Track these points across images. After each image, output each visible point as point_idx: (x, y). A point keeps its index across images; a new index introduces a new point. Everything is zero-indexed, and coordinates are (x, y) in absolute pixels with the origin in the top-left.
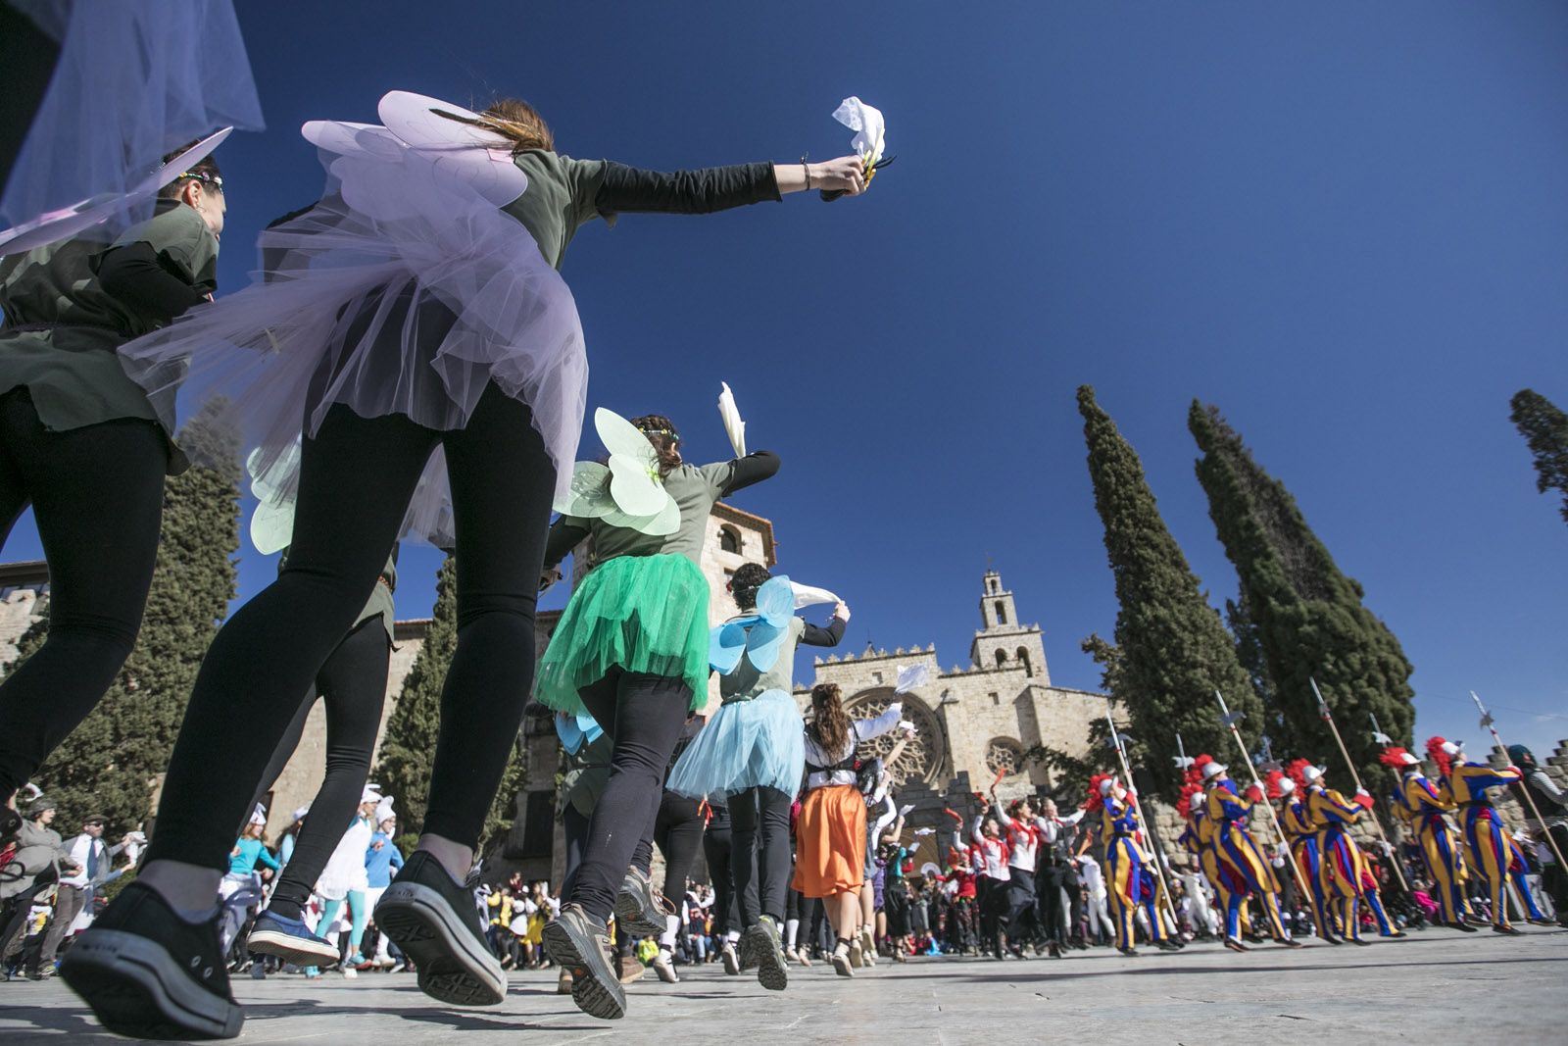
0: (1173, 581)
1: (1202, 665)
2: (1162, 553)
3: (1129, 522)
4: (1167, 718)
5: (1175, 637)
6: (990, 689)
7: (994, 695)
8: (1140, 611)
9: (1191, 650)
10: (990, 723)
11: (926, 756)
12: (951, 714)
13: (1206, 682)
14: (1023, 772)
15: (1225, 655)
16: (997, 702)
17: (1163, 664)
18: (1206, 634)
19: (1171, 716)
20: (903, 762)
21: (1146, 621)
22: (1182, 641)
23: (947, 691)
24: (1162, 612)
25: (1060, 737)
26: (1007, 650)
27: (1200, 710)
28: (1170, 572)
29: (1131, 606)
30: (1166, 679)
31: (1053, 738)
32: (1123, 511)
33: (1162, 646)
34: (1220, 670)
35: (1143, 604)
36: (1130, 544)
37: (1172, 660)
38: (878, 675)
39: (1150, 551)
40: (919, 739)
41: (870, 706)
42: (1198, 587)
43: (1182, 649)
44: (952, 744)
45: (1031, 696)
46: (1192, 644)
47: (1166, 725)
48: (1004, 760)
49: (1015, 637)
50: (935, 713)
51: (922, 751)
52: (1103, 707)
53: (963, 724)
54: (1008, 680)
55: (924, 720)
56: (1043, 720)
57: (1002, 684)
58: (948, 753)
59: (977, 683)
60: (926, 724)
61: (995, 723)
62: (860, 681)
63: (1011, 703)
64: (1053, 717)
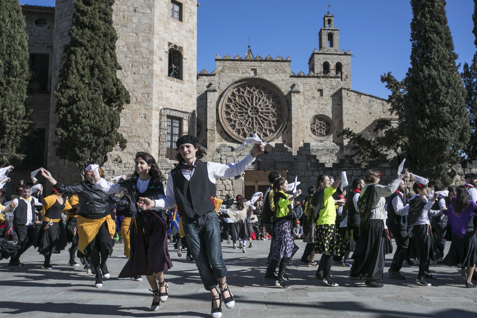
0: (444, 56)
1: (447, 105)
2: (441, 38)
4: (423, 130)
5: (437, 88)
6: (319, 87)
7: (321, 91)
9: (444, 96)
10: (316, 106)
11: (276, 121)
12: (295, 98)
13: (447, 115)
14: (330, 135)
16: (322, 95)
17: (428, 102)
18: (454, 89)
19: (425, 130)
20: (263, 123)
22: (441, 91)
23: (294, 85)
25: (353, 118)
26: (330, 63)
27: (441, 129)
28: (443, 50)
30: (428, 110)
31: (349, 119)
33: (429, 92)
34: (456, 109)
37: (433, 101)
38: (255, 71)
39: (435, 35)
40: (274, 111)
41: (248, 88)
42: (456, 61)
43: (439, 95)
44: (293, 116)
45: (341, 94)
46: (445, 94)
47: (422, 134)
48: (321, 127)
49: (336, 56)
50: (285, 96)
51: (275, 117)
52: (379, 105)
53: (301, 105)
54: (330, 83)
55: (278, 100)
56: (346, 108)
57: (326, 85)
58: (290, 120)
59: (312, 83)
60: (279, 103)
61: (319, 106)
62: (243, 73)
63: (329, 96)
64: (351, 107)
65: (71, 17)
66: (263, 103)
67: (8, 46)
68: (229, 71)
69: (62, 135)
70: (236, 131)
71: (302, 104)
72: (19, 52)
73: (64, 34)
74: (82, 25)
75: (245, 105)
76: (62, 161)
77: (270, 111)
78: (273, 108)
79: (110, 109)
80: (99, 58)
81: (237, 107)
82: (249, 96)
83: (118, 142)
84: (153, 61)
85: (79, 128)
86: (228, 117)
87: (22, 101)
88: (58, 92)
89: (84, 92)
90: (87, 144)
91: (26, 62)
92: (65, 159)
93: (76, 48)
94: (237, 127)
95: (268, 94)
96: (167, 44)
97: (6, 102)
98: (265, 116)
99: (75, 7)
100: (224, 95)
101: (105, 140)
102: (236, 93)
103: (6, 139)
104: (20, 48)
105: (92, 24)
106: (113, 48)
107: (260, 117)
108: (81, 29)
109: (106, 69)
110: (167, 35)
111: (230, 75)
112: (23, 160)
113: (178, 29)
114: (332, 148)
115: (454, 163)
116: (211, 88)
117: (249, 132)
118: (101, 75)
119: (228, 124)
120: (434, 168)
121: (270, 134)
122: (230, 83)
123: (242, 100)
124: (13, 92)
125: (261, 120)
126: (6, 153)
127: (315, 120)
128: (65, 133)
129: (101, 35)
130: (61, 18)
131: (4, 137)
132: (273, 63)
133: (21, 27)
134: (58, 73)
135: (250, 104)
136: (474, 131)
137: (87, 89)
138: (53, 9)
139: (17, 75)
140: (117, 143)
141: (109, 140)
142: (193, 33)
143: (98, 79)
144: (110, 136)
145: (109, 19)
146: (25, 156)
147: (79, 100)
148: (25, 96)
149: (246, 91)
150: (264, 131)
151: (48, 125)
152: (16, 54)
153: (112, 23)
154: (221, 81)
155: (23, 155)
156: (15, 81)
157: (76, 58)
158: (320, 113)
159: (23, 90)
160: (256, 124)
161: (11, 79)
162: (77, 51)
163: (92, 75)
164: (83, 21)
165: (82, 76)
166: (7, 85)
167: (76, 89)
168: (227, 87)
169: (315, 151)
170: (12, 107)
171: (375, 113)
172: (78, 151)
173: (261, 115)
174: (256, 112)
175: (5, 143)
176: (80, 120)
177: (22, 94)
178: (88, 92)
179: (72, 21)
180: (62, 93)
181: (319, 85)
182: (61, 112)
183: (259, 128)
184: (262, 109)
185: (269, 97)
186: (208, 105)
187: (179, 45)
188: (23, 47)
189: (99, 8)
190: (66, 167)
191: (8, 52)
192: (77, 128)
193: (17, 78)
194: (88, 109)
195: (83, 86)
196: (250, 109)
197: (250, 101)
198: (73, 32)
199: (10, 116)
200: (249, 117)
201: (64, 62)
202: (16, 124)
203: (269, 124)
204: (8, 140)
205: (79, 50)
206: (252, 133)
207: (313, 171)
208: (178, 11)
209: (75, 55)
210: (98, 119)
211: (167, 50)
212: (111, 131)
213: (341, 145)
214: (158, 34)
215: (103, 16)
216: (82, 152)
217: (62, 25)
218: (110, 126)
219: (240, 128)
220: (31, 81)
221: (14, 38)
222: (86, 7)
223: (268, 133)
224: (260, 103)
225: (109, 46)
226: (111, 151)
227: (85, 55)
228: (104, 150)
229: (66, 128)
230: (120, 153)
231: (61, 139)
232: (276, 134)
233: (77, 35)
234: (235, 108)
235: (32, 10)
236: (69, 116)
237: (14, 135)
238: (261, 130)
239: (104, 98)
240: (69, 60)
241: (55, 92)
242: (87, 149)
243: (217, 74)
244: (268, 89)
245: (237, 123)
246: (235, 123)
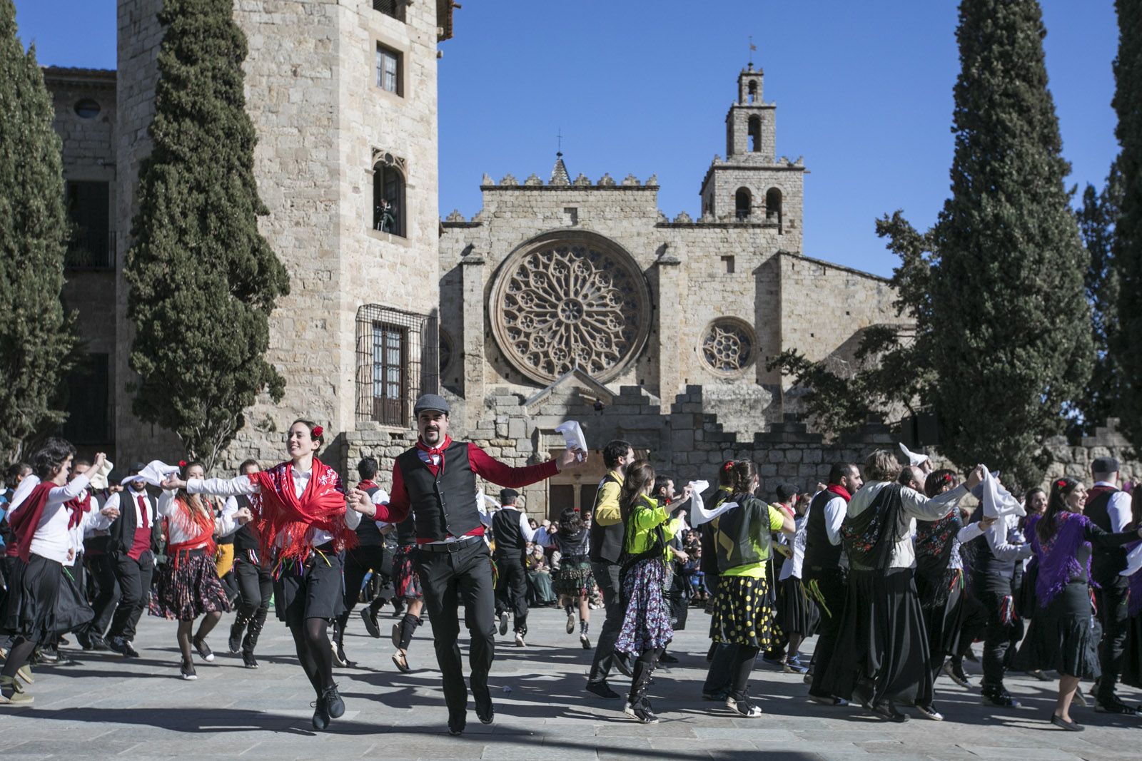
0: (1035, 167)
1: (1038, 291)
3: (998, 66)
4: (975, 354)
5: (1015, 248)
6: (725, 250)
7: (729, 260)
8: (978, 206)
9: (1030, 269)
10: (717, 297)
11: (624, 332)
12: (667, 278)
13: (1037, 314)
14: (749, 366)
15: (1072, 281)
16: (731, 269)
17: (989, 284)
18: (1058, 250)
19: (981, 352)
20: (593, 337)
21: (982, 220)
22: (1023, 255)
23: (665, 246)
24: (1008, 211)
25: (805, 325)
26: (754, 191)
27: (1019, 351)
28: (1033, 151)
29: (967, 194)
30: (989, 305)
31: (797, 326)
32: (995, 47)
33: (994, 259)
34: (1059, 301)
35: (984, 195)
36: (991, 100)
37: (1002, 280)
38: (573, 212)
39: (1015, 116)
40: (617, 310)
41: (556, 255)
42: (1065, 179)
43: (1020, 267)
44: (662, 320)
45: (779, 267)
46: (1035, 262)
47: (972, 364)
48: (728, 348)
49: (768, 173)
50: (644, 274)
51: (620, 324)
52: (870, 293)
53: (681, 295)
54: (751, 241)
55: (628, 283)
56: (789, 301)
57: (743, 245)
58: (655, 332)
59: (709, 240)
60: (631, 289)
61: (724, 298)
62: (545, 218)
63: (750, 273)
64: (802, 299)
65: (152, 93)
66: (593, 289)
67: (19, 166)
68: (514, 215)
69: (144, 367)
70: (530, 358)
71: (685, 292)
72: (43, 178)
73: (140, 134)
74: (176, 112)
75: (550, 295)
76: (146, 428)
77: (608, 309)
78: (616, 303)
79: (246, 308)
80: (217, 188)
81: (532, 300)
82: (558, 275)
83: (267, 384)
84: (338, 193)
85: (180, 352)
86: (512, 324)
87: (56, 292)
88: (131, 270)
89: (188, 270)
90: (200, 389)
91: (59, 202)
92: (153, 422)
93: (166, 167)
94: (532, 348)
95: (605, 268)
96: (370, 152)
97: (22, 293)
98: (597, 321)
99: (160, 69)
100: (502, 273)
101: (236, 379)
102: (530, 267)
103: (25, 378)
104: (45, 169)
105: (200, 108)
106: (248, 165)
107: (585, 323)
108: (175, 120)
109: (233, 214)
110: (368, 129)
111: (516, 223)
112: (64, 424)
113: (394, 115)
114: (753, 397)
115: (1049, 433)
116: (472, 256)
117: (559, 359)
118: (224, 229)
119: (511, 341)
120: (1000, 445)
121: (609, 364)
122: (516, 244)
123: (542, 283)
124: (34, 271)
125: (588, 332)
126: (26, 410)
127: (713, 330)
128: (150, 364)
129: (221, 133)
130: (130, 97)
131: (22, 373)
132: (616, 193)
133: (43, 121)
134: (129, 226)
135: (562, 294)
136: (1102, 355)
137: (194, 261)
138: (111, 75)
139: (41, 231)
140: (263, 386)
141: (246, 378)
142: (429, 123)
143: (217, 238)
144: (249, 371)
145: (238, 96)
146: (68, 415)
147: (178, 288)
148: (62, 281)
149: (554, 261)
150: (594, 357)
151: (113, 345)
152: (36, 182)
153: (244, 104)
154: (494, 239)
155: (63, 414)
156: (38, 247)
157: (166, 189)
158: (727, 314)
159: (56, 267)
160: (576, 341)
161: (30, 240)
162: (169, 174)
163: (204, 229)
164: (180, 102)
165: (183, 232)
166: (21, 255)
167: (170, 262)
168: (508, 254)
169: (713, 403)
170: (34, 305)
171: (860, 314)
172: (180, 404)
173: (588, 319)
174: (577, 311)
175: (25, 387)
176: (181, 333)
177: (54, 276)
178: (196, 269)
179: (155, 103)
180: (140, 273)
181: (725, 245)
182: (141, 316)
183: (583, 350)
184: (590, 305)
185: (606, 277)
186: (466, 296)
187: (395, 154)
188: (51, 166)
189: (214, 68)
190: (155, 441)
191: (20, 178)
192: (175, 351)
193: (42, 240)
194: (199, 308)
195: (184, 255)
196: (561, 305)
197: (561, 287)
198: (157, 127)
199: (30, 326)
200: (559, 323)
201: (140, 200)
202: (44, 343)
203: (607, 340)
204: (31, 381)
205: (173, 171)
206: (567, 362)
207: (708, 451)
208: (394, 72)
209: (165, 182)
210: (219, 330)
211: (370, 168)
212: (250, 359)
213: (775, 389)
214: (349, 129)
215: (224, 89)
216: (189, 406)
217: (133, 113)
218: (247, 348)
219: (539, 350)
220: (73, 246)
221: (30, 146)
222: (183, 68)
223: (604, 361)
224: (584, 291)
225: (239, 159)
226: (251, 403)
227: (187, 182)
228: (236, 403)
229: (152, 353)
230: (271, 409)
231: (143, 378)
232: (622, 364)
233: (166, 135)
234: (527, 303)
235: (66, 79)
236: (157, 325)
237: (42, 369)
238: (588, 354)
239: (231, 282)
240: (152, 194)
241: (125, 270)
242: (199, 400)
243: (486, 223)
244: (603, 257)
245: (532, 337)
246: (528, 338)
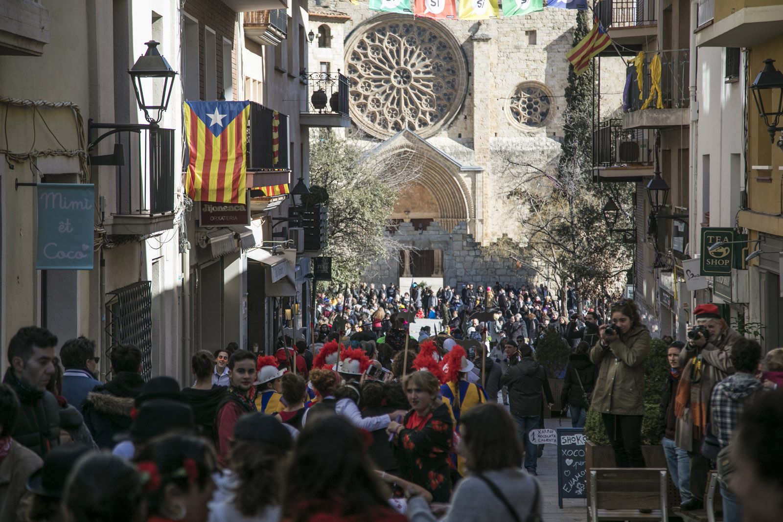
6: (529, 25)
7: (532, 34)
11: (445, 94)
12: (480, 52)
14: (548, 121)
16: (533, 42)
23: (480, 24)
41: (389, 32)
48: (529, 107)
50: (462, 47)
51: (441, 88)
53: (491, 64)
54: (551, 17)
55: (449, 53)
58: (470, 94)
60: (451, 59)
61: (527, 65)
66: (419, 60)
70: (368, 116)
71: (495, 62)
75: (384, 64)
77: (432, 75)
78: (439, 70)
81: (369, 69)
82: (391, 47)
86: (354, 89)
94: (370, 107)
95: (429, 41)
98: (422, 85)
102: (367, 41)
107: (413, 88)
114: (551, 148)
117: (392, 117)
119: (353, 103)
121: (432, 121)
122: (357, 23)
123: (378, 54)
125: (415, 94)
127: (518, 91)
149: (388, 36)
150: (420, 115)
158: (530, 79)
160: (406, 102)
168: (350, 31)
173: (416, 84)
174: (406, 77)
181: (529, 21)
183: (411, 109)
184: (417, 72)
185: (430, 49)
196: (393, 73)
197: (393, 57)
200: (392, 88)
203: (431, 101)
206: (399, 119)
207: (469, 251)
219: (376, 110)
223: (428, 118)
224: (413, 61)
232: (442, 121)
234: (365, 71)
238: (415, 113)
244: (428, 32)
245: (370, 99)
246: (367, 100)
